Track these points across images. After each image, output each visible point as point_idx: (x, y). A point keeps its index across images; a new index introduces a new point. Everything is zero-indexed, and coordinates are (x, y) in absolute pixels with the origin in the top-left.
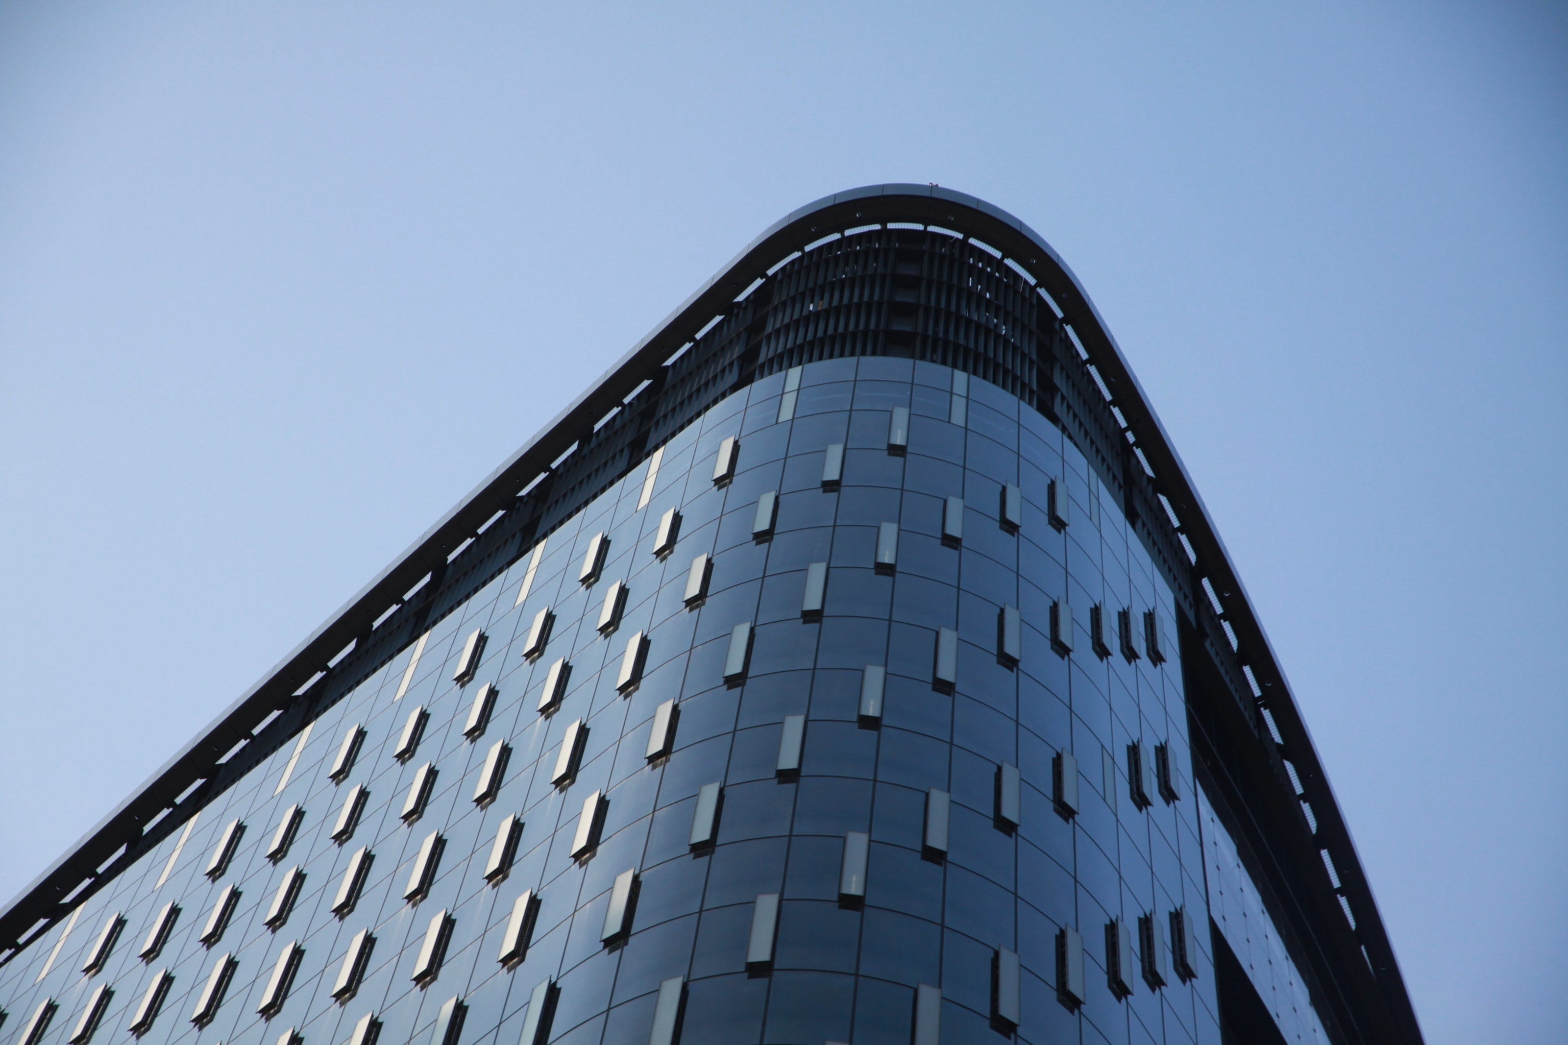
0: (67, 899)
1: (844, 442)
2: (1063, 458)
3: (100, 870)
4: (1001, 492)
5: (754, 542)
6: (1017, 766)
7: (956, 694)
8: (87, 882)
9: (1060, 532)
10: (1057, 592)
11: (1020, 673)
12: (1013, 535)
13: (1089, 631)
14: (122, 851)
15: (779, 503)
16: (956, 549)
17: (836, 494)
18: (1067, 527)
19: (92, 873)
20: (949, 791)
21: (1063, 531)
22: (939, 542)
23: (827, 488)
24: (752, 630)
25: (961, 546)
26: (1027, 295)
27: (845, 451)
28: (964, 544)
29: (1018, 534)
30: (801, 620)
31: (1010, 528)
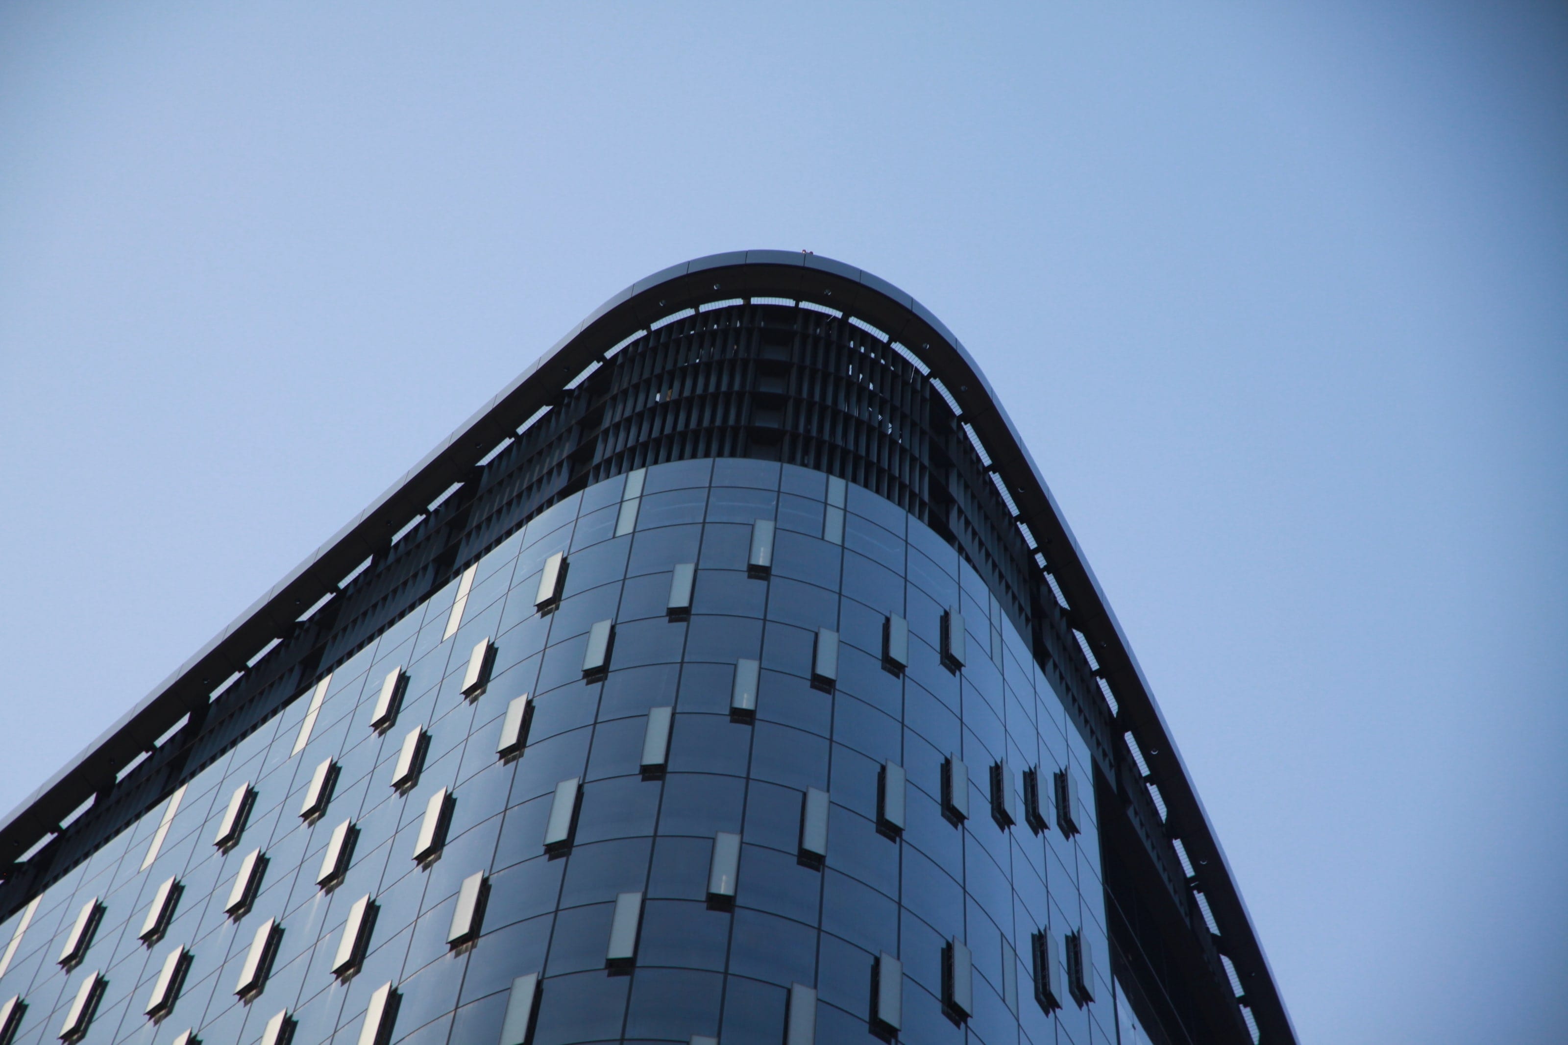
1: (696, 561)
2: (959, 584)
4: (884, 625)
5: (585, 681)
6: (898, 958)
7: (826, 870)
9: (954, 674)
10: (950, 747)
11: (904, 844)
12: (898, 677)
13: (988, 795)
15: (615, 634)
16: (829, 692)
17: (684, 624)
18: (963, 668)
21: (958, 673)
22: (809, 683)
23: (673, 617)
24: (580, 788)
25: (835, 689)
26: (919, 387)
27: (696, 571)
28: (838, 686)
29: (904, 675)
30: (640, 777)
31: (894, 667)
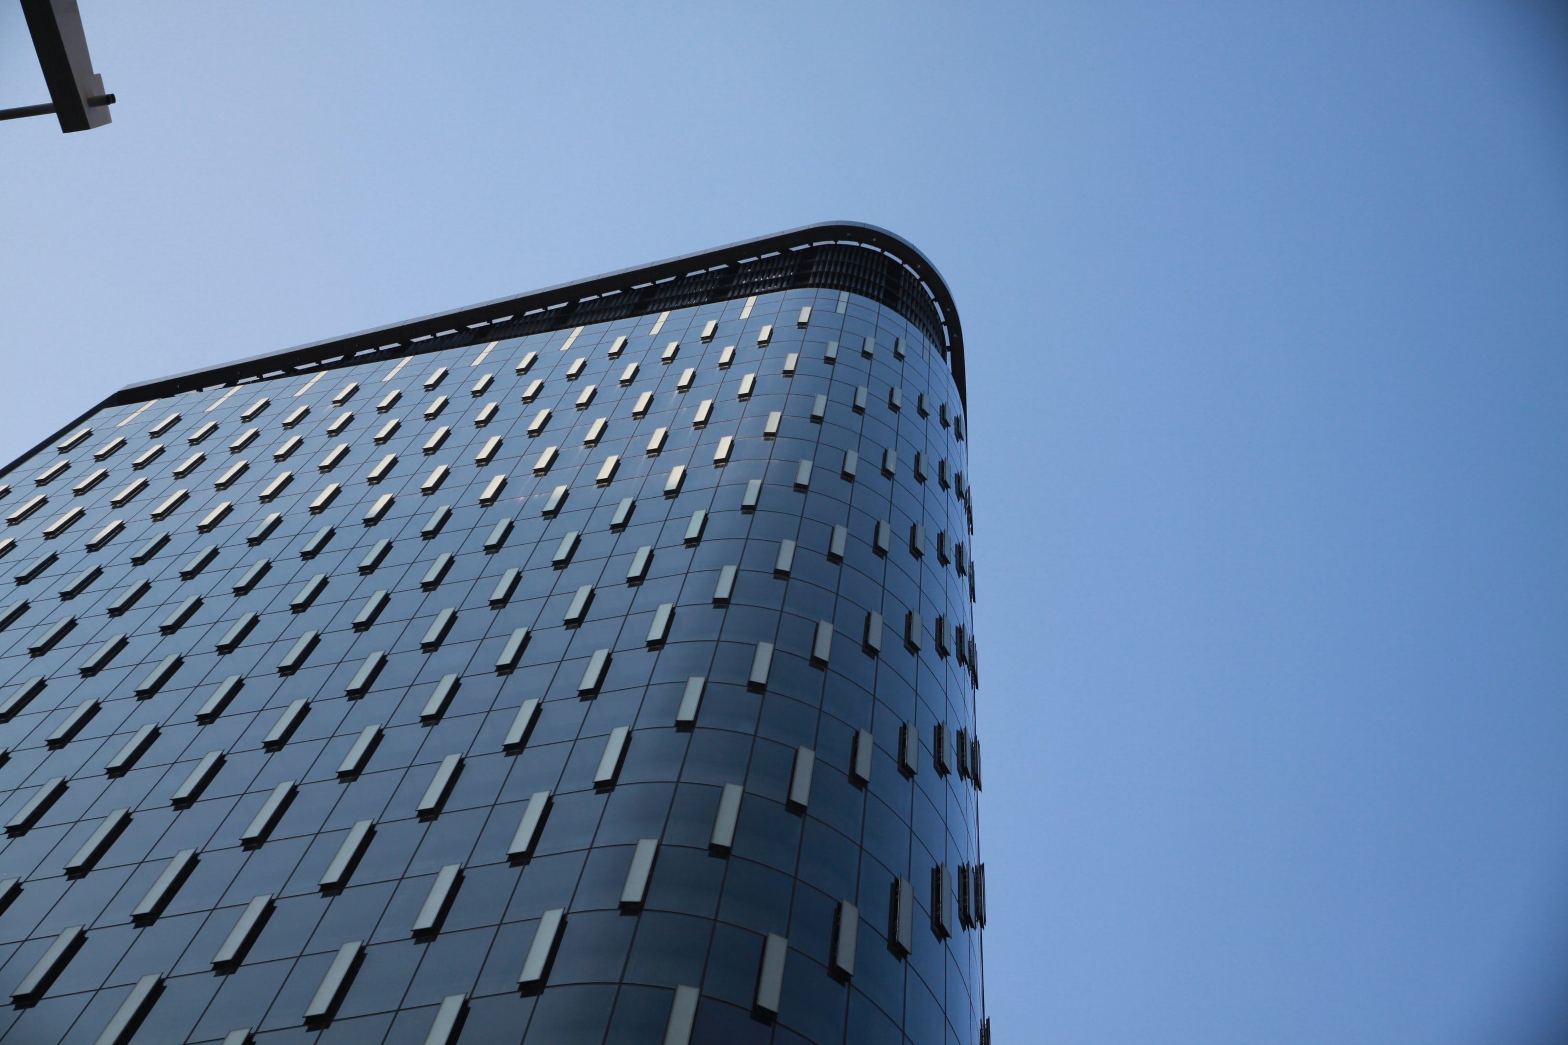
0: (299, 368)
3: (323, 362)
8: (314, 364)
14: (339, 358)
19: (319, 362)
20: (847, 527)
